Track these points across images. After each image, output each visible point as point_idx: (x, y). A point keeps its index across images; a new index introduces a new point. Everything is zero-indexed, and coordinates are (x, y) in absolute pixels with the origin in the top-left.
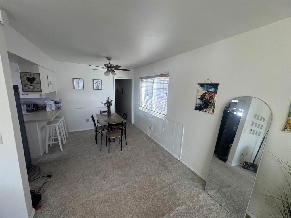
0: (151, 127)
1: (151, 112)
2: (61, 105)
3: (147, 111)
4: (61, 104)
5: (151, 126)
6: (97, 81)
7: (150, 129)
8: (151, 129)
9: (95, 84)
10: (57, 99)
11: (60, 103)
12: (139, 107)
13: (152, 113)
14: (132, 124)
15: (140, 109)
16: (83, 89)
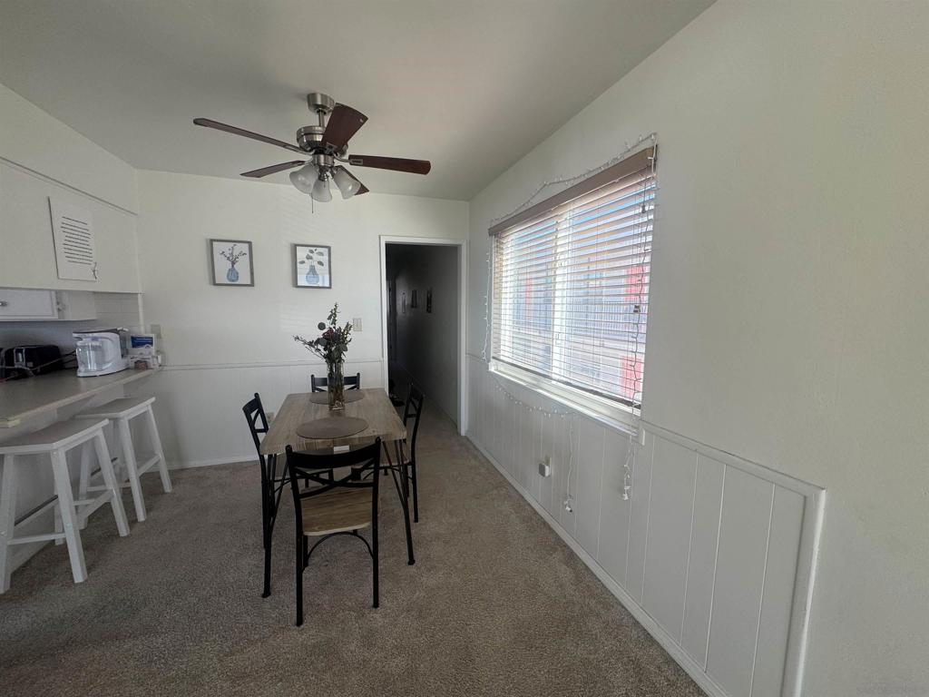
0: (548, 463)
1: (545, 383)
2: (150, 353)
3: (523, 379)
4: (153, 349)
5: (543, 459)
6: (312, 252)
7: (542, 471)
8: (547, 474)
9: (303, 262)
10: (142, 329)
11: (149, 342)
12: (489, 361)
13: (554, 392)
14: (458, 434)
15: (492, 369)
16: (252, 284)
